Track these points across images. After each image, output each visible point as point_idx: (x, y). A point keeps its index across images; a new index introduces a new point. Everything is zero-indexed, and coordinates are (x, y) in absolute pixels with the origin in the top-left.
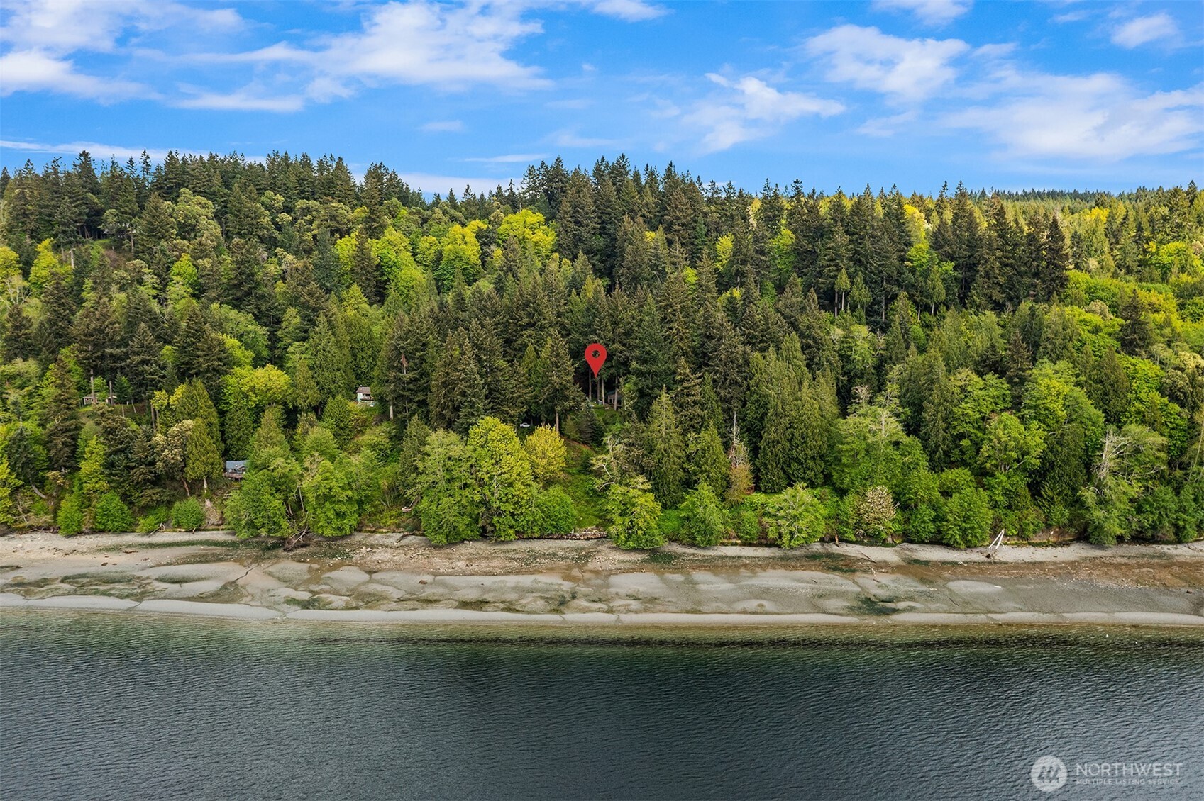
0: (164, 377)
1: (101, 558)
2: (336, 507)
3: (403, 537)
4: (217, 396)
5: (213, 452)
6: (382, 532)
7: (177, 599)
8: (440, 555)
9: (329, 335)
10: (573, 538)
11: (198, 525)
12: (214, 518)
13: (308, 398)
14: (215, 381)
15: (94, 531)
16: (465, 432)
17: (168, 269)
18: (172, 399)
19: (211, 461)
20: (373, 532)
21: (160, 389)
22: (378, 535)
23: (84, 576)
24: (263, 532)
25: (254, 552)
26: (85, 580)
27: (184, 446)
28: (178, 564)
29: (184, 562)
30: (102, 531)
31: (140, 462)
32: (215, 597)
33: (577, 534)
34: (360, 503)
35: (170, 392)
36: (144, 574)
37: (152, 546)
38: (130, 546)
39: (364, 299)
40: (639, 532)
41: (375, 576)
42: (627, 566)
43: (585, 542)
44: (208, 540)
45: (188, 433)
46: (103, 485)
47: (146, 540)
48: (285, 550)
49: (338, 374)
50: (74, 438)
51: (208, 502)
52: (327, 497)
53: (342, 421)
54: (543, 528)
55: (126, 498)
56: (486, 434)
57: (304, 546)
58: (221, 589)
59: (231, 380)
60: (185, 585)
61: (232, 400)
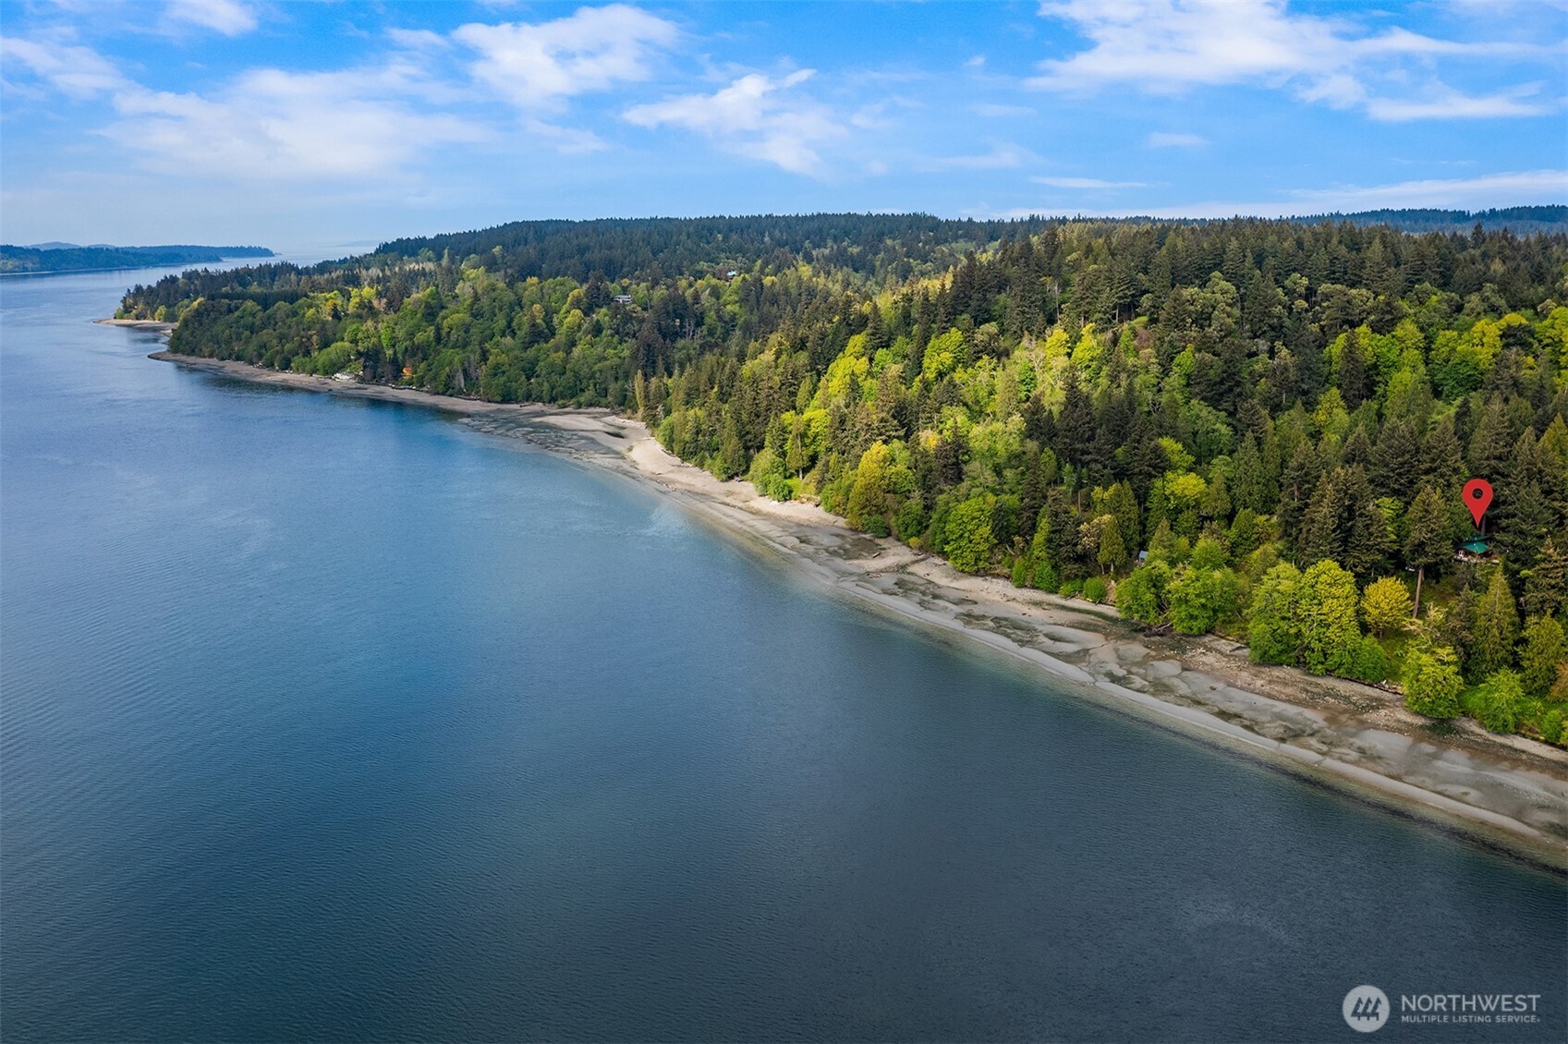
0: (1102, 476)
1: (1025, 609)
2: (1190, 610)
3: (1238, 648)
4: (1142, 497)
5: (1118, 544)
6: (1228, 640)
7: (1044, 652)
8: (1252, 671)
9: (1254, 451)
10: (1381, 688)
11: (1101, 598)
12: (1112, 596)
13: (1217, 507)
14: (1145, 483)
15: (1033, 587)
16: (1302, 569)
17: (1172, 359)
18: (1106, 494)
19: (1115, 551)
20: (1222, 638)
21: (1099, 485)
22: (1224, 641)
23: (1006, 619)
24: (1136, 617)
25: (1123, 630)
26: (1005, 623)
27: (1099, 536)
28: (1068, 626)
29: (1072, 626)
30: (1037, 588)
31: (1067, 543)
32: (1067, 658)
33: (1387, 686)
34: (1215, 611)
35: (1106, 489)
36: (1040, 628)
37: (1063, 608)
38: (1049, 604)
39: (1342, 403)
40: (1427, 699)
41: (1186, 674)
42: (1399, 725)
43: (1391, 695)
44: (1101, 613)
45: (1103, 526)
46: (1043, 554)
47: (1063, 602)
48: (1146, 636)
49: (1256, 488)
50: (1036, 514)
51: (1113, 582)
52: (1184, 601)
53: (1246, 532)
54: (1349, 671)
55: (1055, 567)
56: (1318, 576)
57: (1162, 635)
58: (1075, 653)
59: (1158, 483)
60: (1058, 643)
61: (1155, 500)
